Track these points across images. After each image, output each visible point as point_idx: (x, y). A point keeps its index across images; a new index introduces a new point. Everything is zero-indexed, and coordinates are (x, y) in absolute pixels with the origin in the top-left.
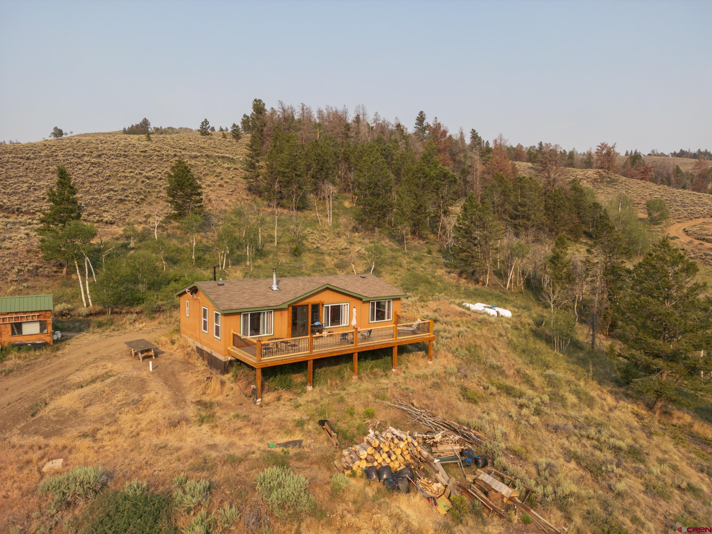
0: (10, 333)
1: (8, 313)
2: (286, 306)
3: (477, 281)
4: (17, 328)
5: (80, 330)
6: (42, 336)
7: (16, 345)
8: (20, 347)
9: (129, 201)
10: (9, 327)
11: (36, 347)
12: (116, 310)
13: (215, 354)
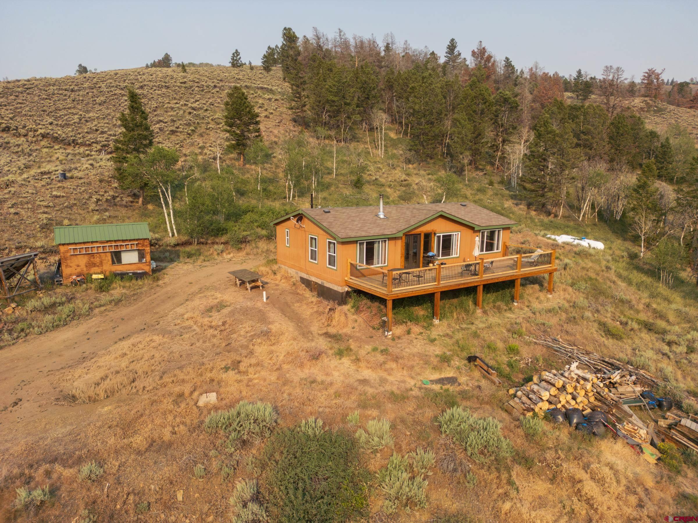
0: (111, 262)
1: (107, 242)
2: (401, 235)
3: (549, 213)
4: (117, 257)
5: (172, 261)
6: (141, 266)
7: (119, 274)
8: (122, 276)
9: (181, 132)
10: (109, 255)
11: (138, 276)
12: (202, 240)
13: (327, 285)
